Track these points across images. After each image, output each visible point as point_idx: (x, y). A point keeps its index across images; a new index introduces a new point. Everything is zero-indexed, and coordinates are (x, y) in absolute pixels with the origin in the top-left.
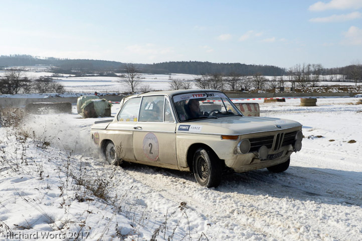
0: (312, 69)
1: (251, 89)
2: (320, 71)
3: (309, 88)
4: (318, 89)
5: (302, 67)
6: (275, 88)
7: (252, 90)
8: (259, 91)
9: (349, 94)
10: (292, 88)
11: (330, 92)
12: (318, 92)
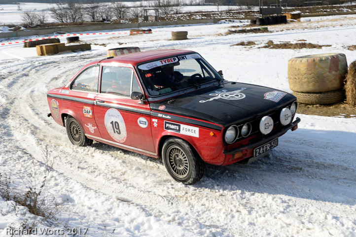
1: (112, 19)
3: (173, 16)
4: (182, 16)
6: (137, 16)
7: (114, 20)
8: (122, 21)
9: (212, 21)
10: (156, 17)
11: (194, 19)
12: (182, 20)
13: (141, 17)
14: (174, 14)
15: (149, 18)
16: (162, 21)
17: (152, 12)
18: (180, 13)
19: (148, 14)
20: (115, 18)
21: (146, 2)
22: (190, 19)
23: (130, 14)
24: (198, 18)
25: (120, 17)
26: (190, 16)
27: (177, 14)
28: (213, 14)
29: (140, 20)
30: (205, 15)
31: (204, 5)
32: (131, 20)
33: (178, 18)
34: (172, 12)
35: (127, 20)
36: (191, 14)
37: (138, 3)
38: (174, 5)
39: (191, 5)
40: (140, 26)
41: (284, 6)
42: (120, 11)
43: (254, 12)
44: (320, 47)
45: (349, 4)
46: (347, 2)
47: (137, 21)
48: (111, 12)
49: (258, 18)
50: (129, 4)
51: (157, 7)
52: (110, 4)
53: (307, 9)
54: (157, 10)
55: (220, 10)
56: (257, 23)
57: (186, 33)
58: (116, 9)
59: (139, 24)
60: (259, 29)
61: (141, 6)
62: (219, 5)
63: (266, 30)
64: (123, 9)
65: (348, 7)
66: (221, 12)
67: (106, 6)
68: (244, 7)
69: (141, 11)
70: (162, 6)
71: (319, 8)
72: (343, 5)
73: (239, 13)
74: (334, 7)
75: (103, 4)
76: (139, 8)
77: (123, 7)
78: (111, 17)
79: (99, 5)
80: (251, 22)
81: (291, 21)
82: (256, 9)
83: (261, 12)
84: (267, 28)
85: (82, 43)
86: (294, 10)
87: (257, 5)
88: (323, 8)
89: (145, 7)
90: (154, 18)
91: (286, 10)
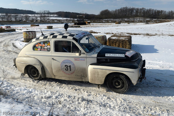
0: (46, 12)
2: (49, 13)
5: (42, 11)
8: (27, 21)
9: (61, 23)
10: (41, 20)
11: (54, 22)
12: (50, 22)
13: (35, 20)
14: (47, 20)
15: (38, 21)
16: (43, 22)
17: (39, 19)
18: (49, 20)
19: (38, 19)
20: (24, 20)
21: (36, 15)
22: (53, 22)
23: (30, 19)
24: (56, 21)
25: (27, 20)
26: (53, 21)
27: (48, 20)
28: (61, 21)
29: (34, 21)
30: (58, 21)
31: (58, 17)
32: (31, 21)
33: (49, 21)
34: (47, 19)
35: (29, 21)
36: (53, 20)
37: (33, 15)
38: (47, 17)
39: (53, 17)
40: (34, 23)
41: (85, 19)
42: (27, 18)
43: (75, 20)
44: (97, 33)
45: (105, 20)
46: (104, 19)
47: (33, 22)
48: (23, 18)
49: (76, 23)
50: (30, 15)
51: (41, 17)
52: (22, 15)
53: (92, 21)
54: (41, 18)
55: (64, 19)
56: (77, 24)
57: (52, 27)
58: (25, 17)
59: (34, 22)
60: (77, 26)
61: (35, 16)
62: (63, 17)
63: (79, 27)
64: (28, 17)
65: (105, 21)
66: (64, 20)
67: (21, 15)
68: (72, 19)
69: (35, 18)
70: (43, 17)
71: (96, 21)
72: (103, 20)
73: (70, 21)
74: (101, 21)
75: (20, 14)
76: (34, 17)
77: (28, 16)
78: (23, 19)
79: (18, 15)
80: (75, 24)
81: (88, 24)
82: (76, 20)
83: (78, 20)
84: (80, 26)
85: (12, 29)
86: (88, 21)
87: (76, 18)
88: (97, 20)
89: (36, 16)
90: (40, 21)
91: (85, 21)
